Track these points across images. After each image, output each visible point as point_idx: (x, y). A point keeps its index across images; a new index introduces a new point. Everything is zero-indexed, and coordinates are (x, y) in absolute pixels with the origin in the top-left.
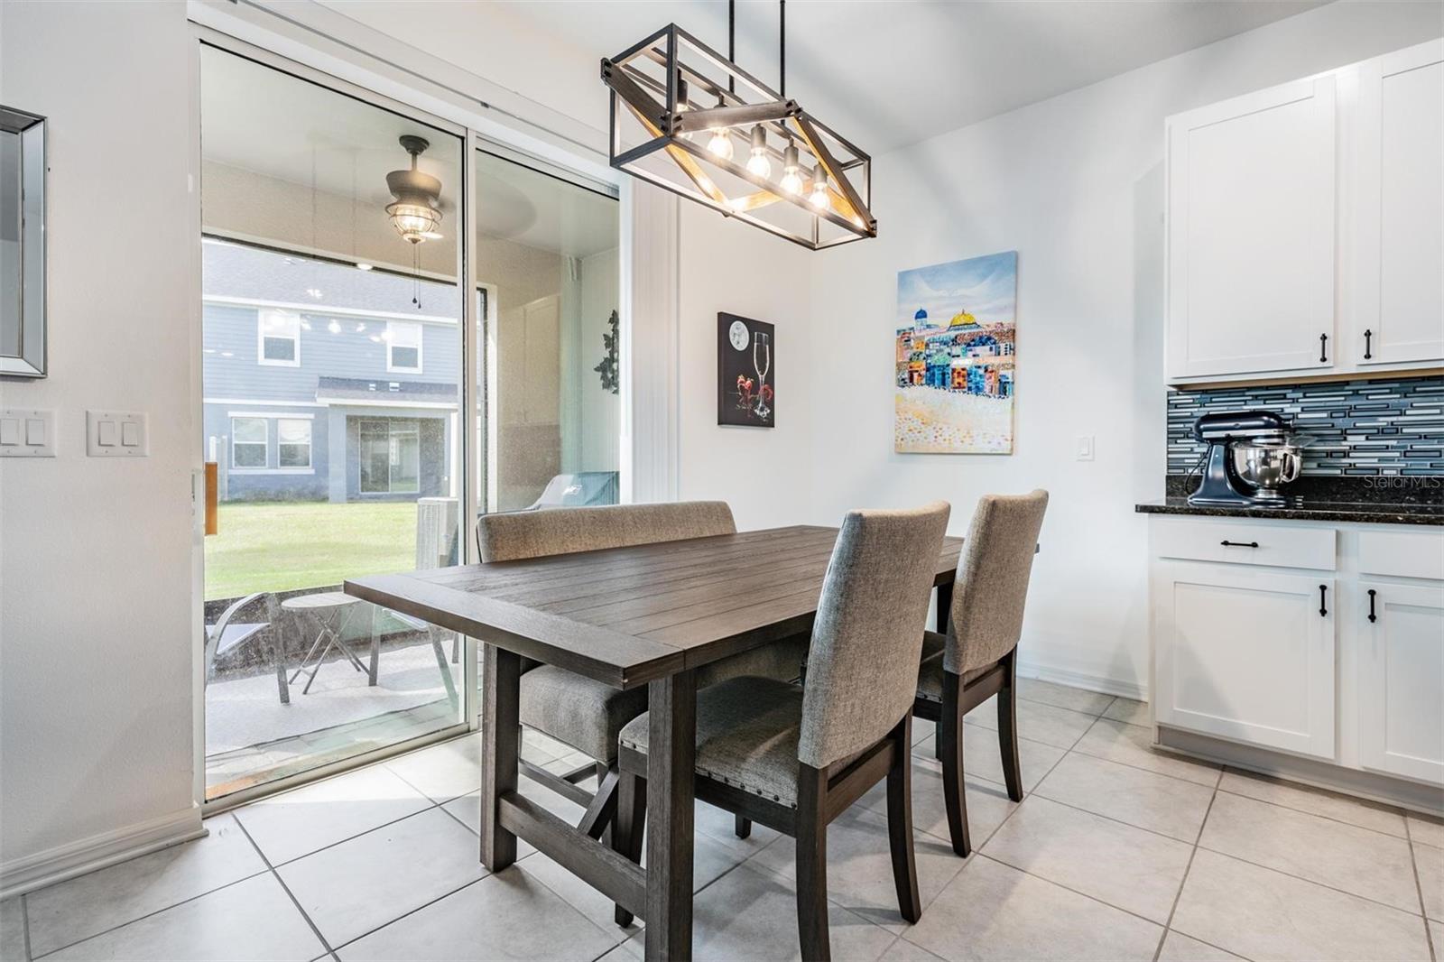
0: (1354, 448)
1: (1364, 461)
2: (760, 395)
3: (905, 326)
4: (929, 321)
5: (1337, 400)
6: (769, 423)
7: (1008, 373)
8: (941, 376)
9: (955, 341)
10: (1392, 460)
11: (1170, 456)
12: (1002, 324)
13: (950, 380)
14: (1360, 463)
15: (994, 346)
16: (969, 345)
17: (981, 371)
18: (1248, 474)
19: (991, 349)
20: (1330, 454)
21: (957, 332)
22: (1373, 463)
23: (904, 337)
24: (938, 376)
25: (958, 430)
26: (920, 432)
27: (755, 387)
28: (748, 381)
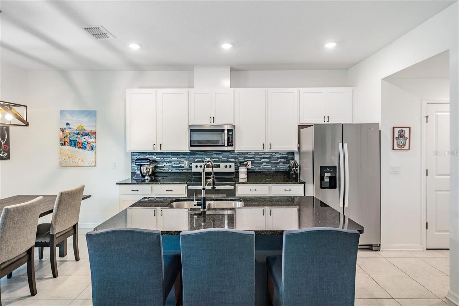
0: (164, 166)
1: (166, 168)
2: (3, 149)
4: (70, 126)
5: (161, 156)
6: (8, 158)
7: (94, 144)
8: (74, 144)
9: (78, 134)
10: (170, 168)
11: (132, 167)
12: (92, 130)
13: (77, 145)
14: (166, 169)
15: (90, 136)
16: (82, 135)
17: (86, 143)
18: (143, 172)
19: (89, 137)
20: (161, 167)
21: (79, 131)
22: (167, 169)
23: (62, 130)
24: (74, 143)
25: (80, 160)
26: (68, 160)
27: (1, 147)
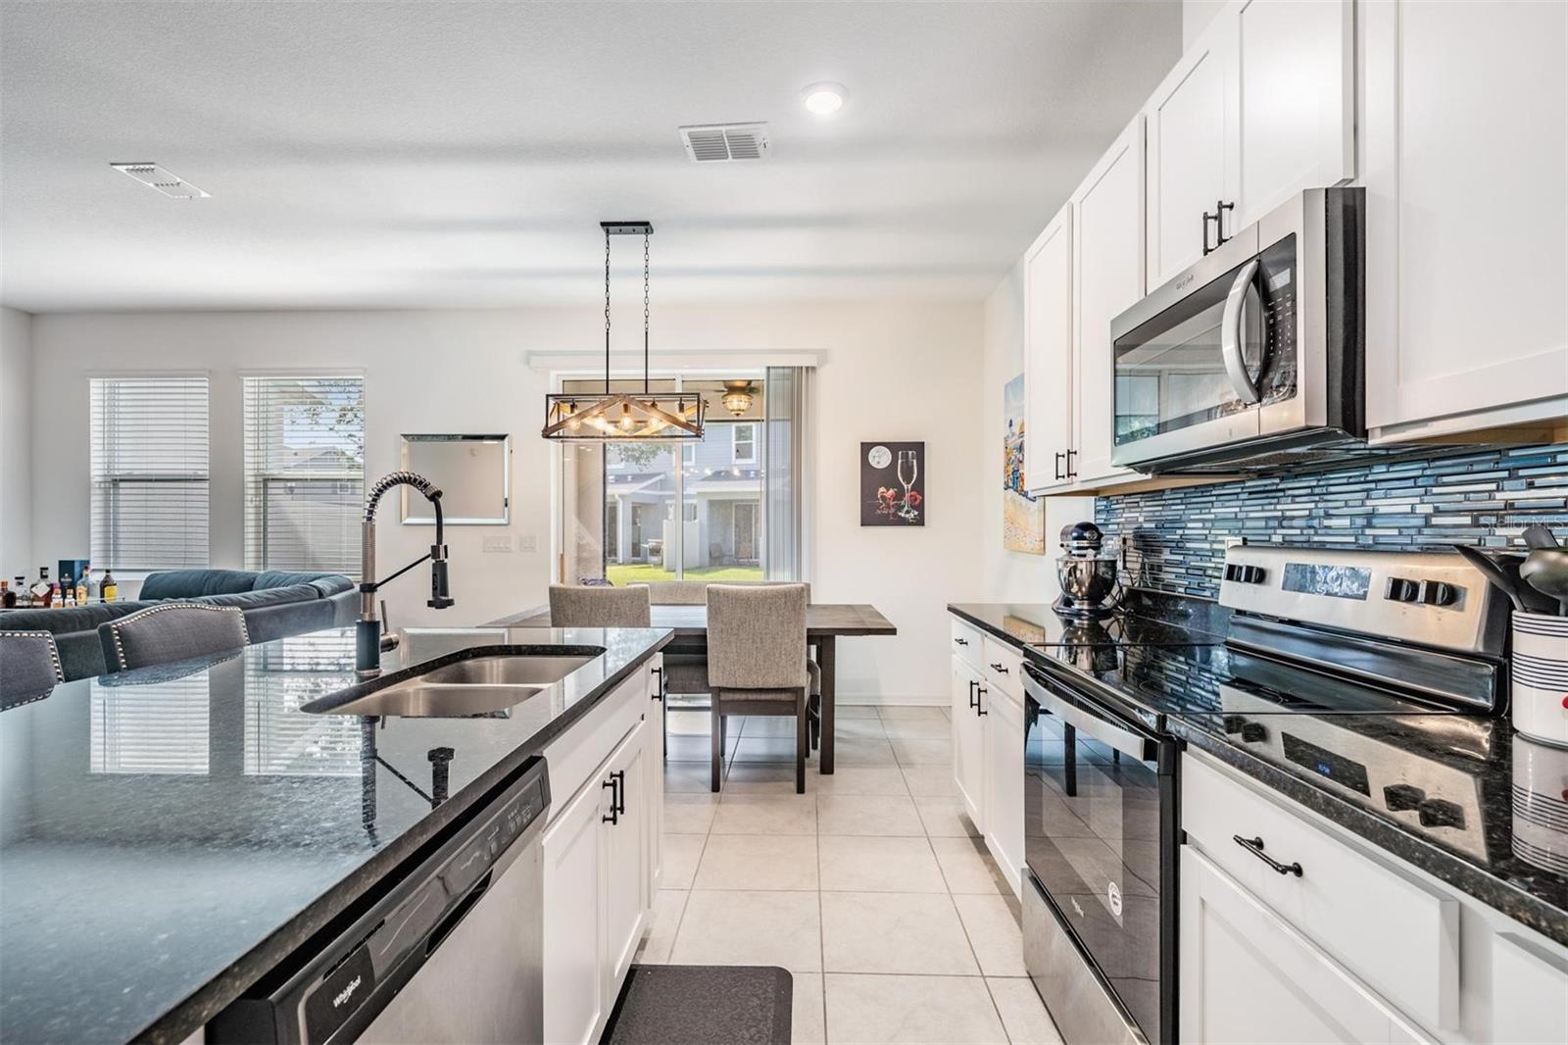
2: (906, 501)
3: (1007, 434)
4: (1013, 429)
6: (920, 521)
9: (1018, 449)
23: (1005, 444)
24: (1015, 481)
25: (1022, 530)
26: (1010, 531)
27: (900, 495)
28: (891, 491)
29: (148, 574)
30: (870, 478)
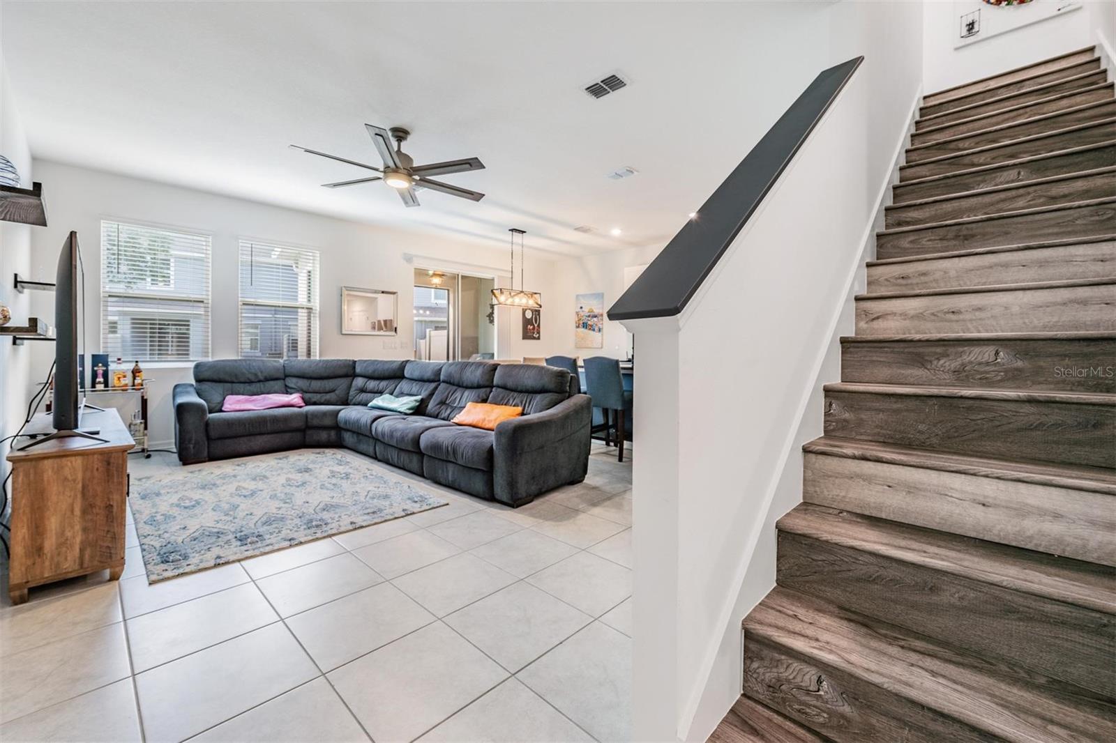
2: (535, 331)
3: (577, 310)
4: (583, 309)
6: (539, 338)
7: (601, 326)
9: (589, 316)
12: (600, 312)
13: (588, 327)
15: (598, 318)
16: (592, 317)
17: (595, 325)
21: (589, 314)
23: (577, 313)
24: (585, 325)
25: (590, 341)
26: (581, 342)
27: (534, 328)
28: (532, 327)
29: (195, 363)
30: (527, 322)
